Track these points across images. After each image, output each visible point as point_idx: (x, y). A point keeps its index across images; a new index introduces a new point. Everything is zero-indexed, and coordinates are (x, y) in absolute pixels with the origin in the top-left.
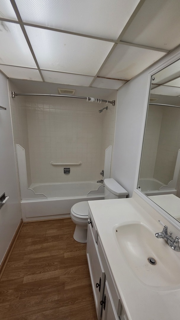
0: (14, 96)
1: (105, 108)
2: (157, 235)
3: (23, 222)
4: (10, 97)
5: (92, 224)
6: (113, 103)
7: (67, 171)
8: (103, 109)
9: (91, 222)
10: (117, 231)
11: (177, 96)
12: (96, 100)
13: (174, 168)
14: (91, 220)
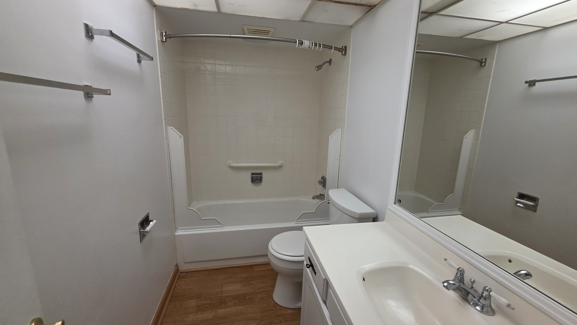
0: (166, 39)
1: (326, 62)
2: (446, 284)
3: (178, 271)
4: (158, 41)
5: (315, 268)
6: (344, 50)
7: (257, 179)
8: (324, 64)
9: (311, 265)
10: (364, 280)
11: (461, 37)
12: (312, 45)
13: (456, 171)
14: (310, 261)
